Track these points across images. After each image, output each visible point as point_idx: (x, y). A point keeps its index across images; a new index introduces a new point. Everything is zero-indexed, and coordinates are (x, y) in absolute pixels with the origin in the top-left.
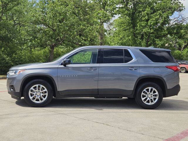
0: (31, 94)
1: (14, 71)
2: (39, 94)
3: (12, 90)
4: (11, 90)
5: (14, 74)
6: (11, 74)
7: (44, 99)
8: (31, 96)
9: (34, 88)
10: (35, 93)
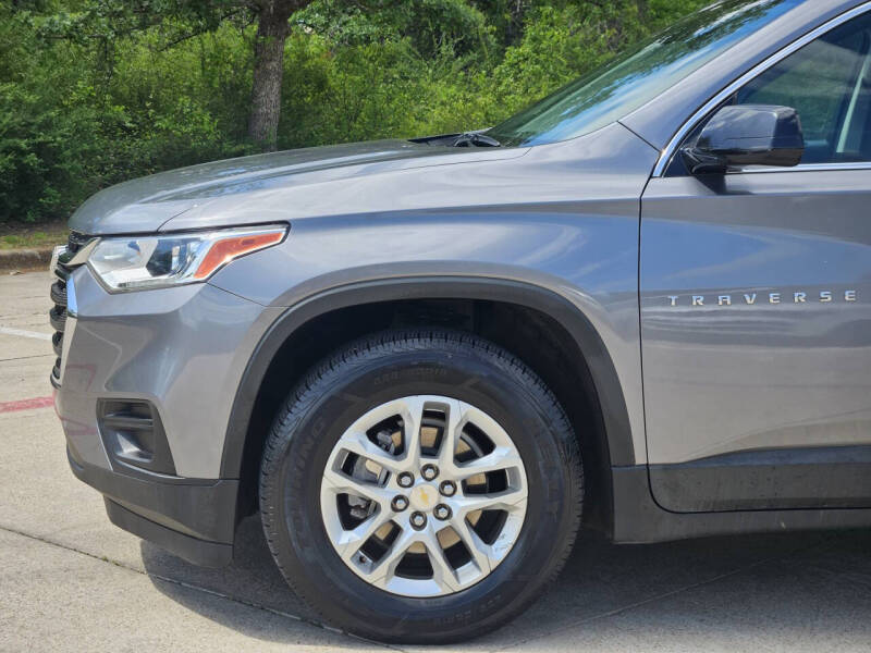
0: (342, 499)
1: (149, 246)
2: (434, 498)
3: (129, 450)
4: (112, 448)
5: (141, 274)
6: (115, 278)
7: (489, 557)
8: (349, 523)
9: (372, 434)
10: (393, 488)
